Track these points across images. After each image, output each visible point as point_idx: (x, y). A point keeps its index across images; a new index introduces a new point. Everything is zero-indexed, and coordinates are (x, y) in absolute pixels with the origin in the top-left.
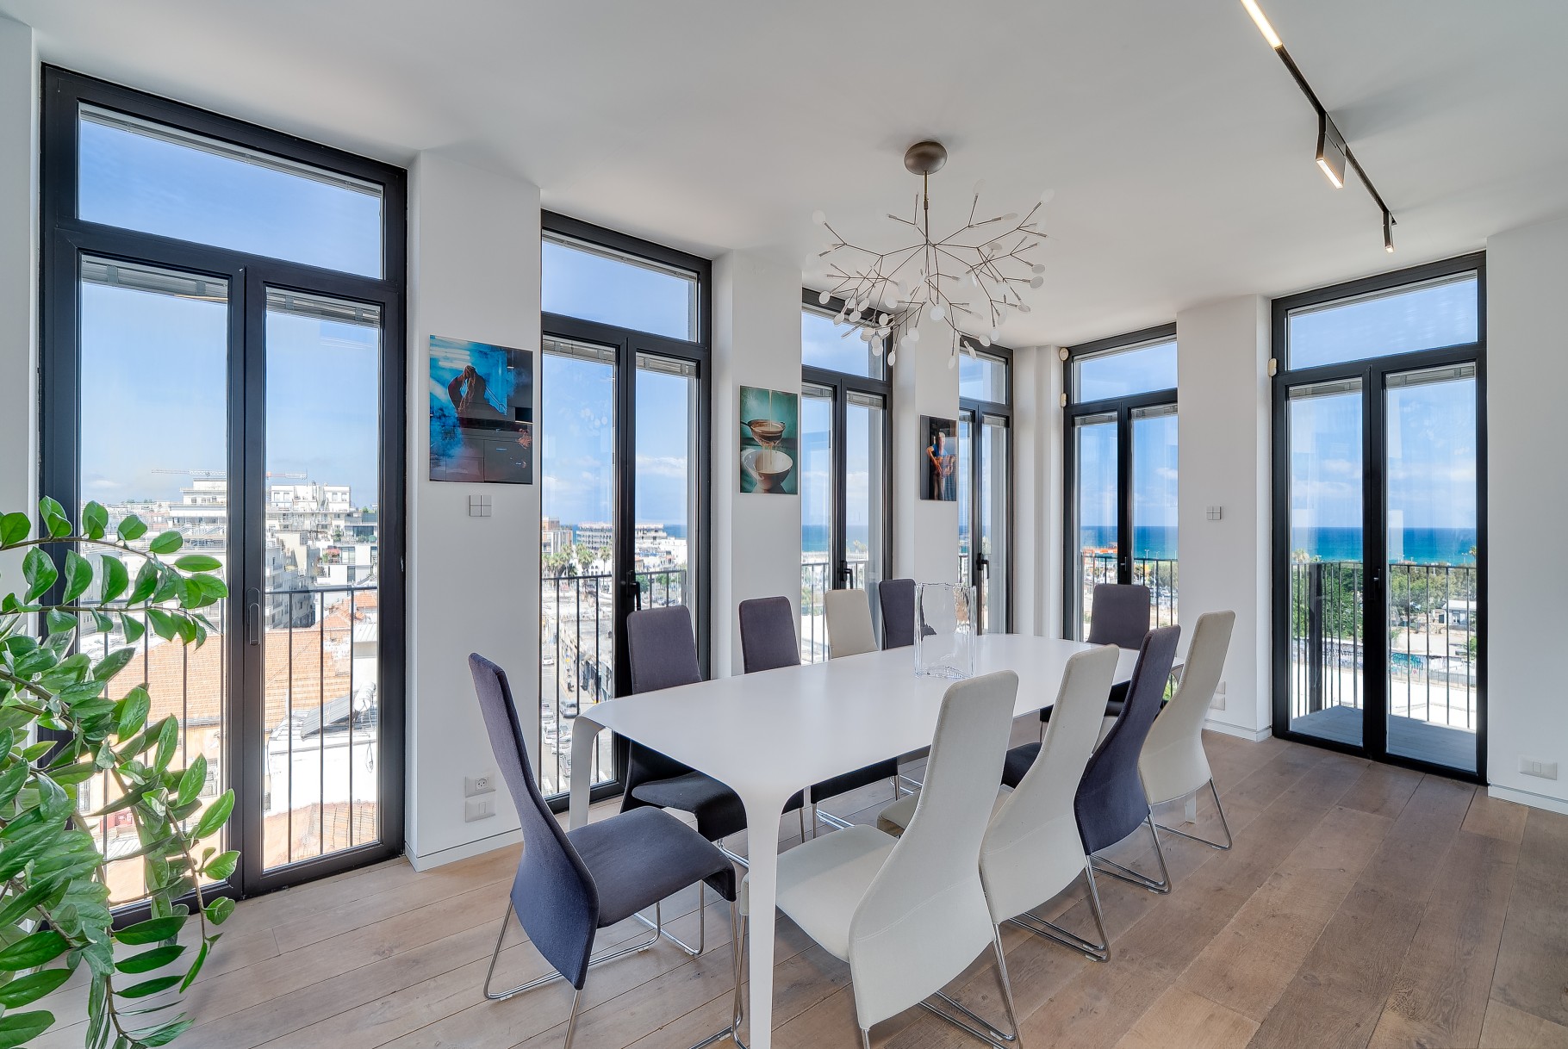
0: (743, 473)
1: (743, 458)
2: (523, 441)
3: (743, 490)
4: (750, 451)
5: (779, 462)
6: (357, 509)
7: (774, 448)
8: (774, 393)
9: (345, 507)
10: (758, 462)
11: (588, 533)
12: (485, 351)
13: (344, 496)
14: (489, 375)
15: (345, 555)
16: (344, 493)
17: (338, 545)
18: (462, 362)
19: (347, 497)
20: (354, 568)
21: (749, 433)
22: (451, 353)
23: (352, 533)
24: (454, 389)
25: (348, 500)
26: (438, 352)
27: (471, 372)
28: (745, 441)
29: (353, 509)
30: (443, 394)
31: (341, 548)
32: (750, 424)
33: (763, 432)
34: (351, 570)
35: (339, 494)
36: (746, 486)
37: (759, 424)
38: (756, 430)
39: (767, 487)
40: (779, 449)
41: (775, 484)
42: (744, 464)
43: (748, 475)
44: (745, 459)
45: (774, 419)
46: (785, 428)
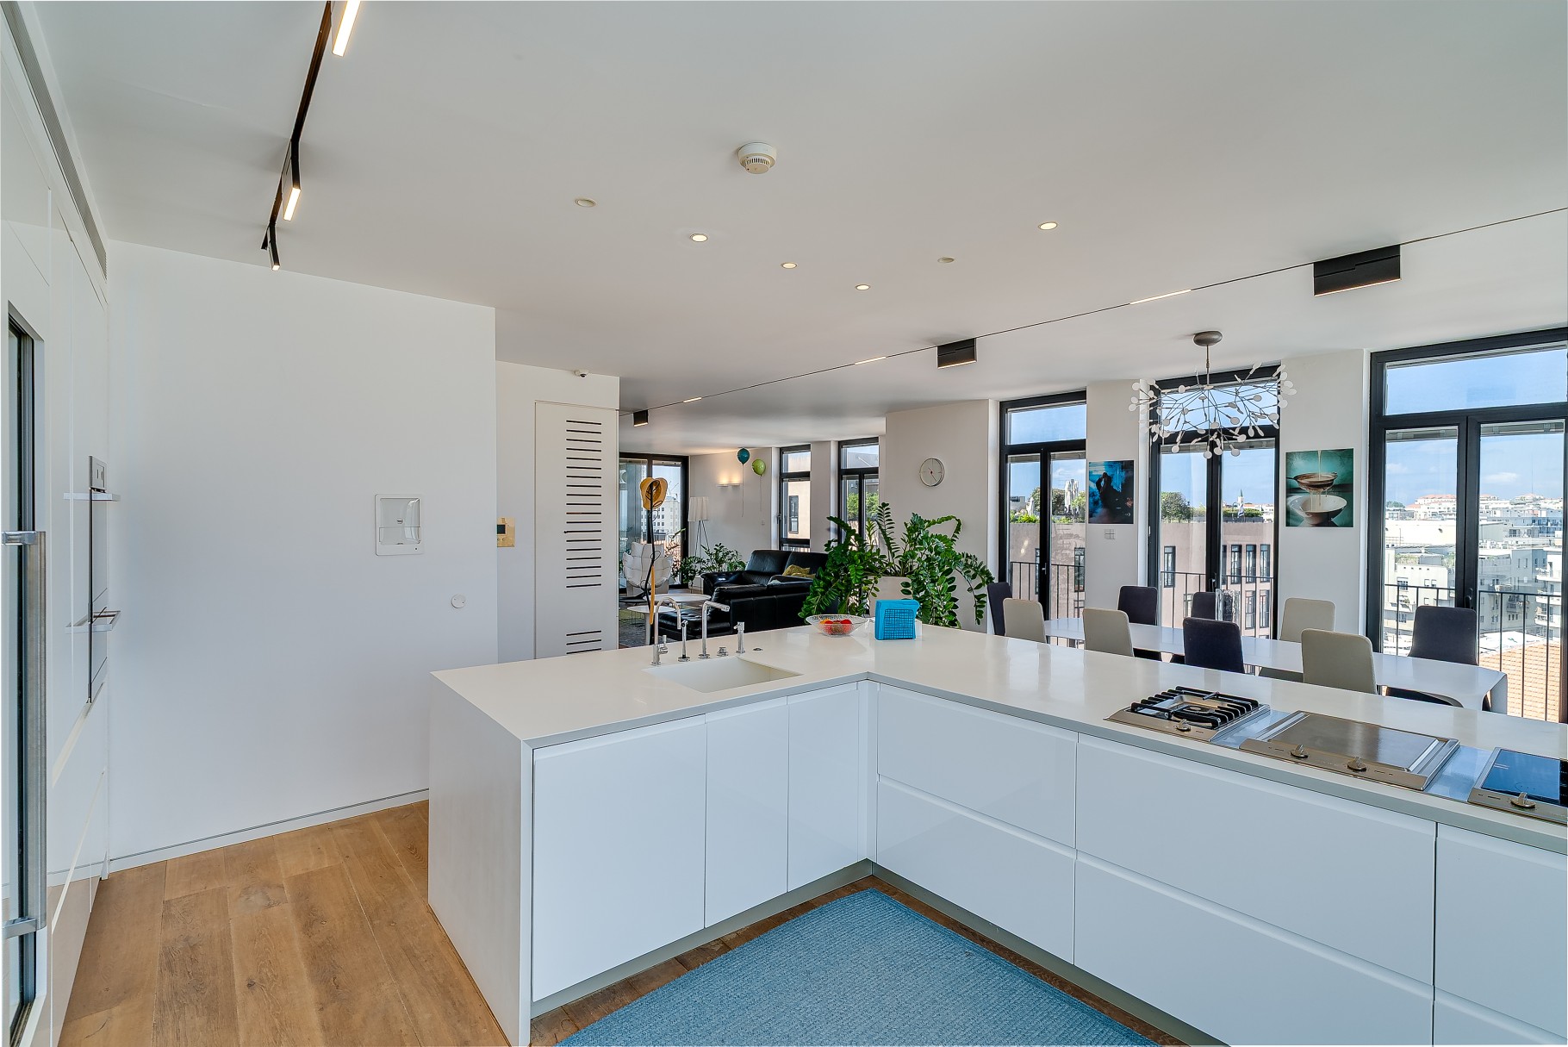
0: (1288, 512)
1: (1289, 503)
2: (1129, 504)
3: (1288, 524)
4: (1295, 497)
5: (1333, 502)
7: (1324, 493)
8: (1324, 452)
10: (1305, 505)
12: (1111, 465)
14: (1113, 475)
18: (1101, 471)
21: (1295, 484)
22: (1097, 468)
24: (1098, 484)
26: (1092, 469)
27: (1105, 474)
28: (1290, 491)
30: (1094, 486)
32: (1296, 478)
33: (1311, 482)
36: (1291, 521)
37: (1304, 476)
38: (1303, 481)
39: (1316, 523)
40: (1329, 493)
41: (1325, 520)
42: (1291, 507)
43: (1294, 514)
44: (1291, 503)
45: (1323, 472)
46: (1336, 476)
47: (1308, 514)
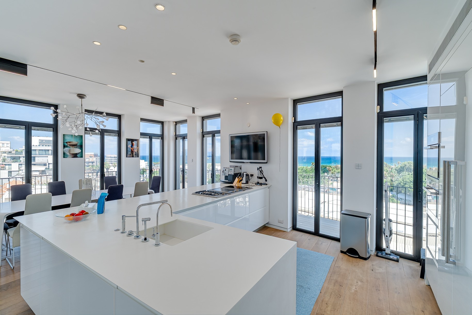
0: (64, 154)
1: (64, 150)
3: (64, 157)
4: (66, 149)
5: (77, 151)
6: (14, 150)
7: (75, 148)
8: (75, 135)
9: (8, 149)
10: (70, 151)
11: (109, 158)
13: (7, 145)
15: (7, 167)
16: (7, 144)
17: (4, 163)
19: (9, 145)
20: (11, 172)
21: (66, 144)
23: (10, 159)
25: (9, 146)
28: (64, 146)
29: (12, 150)
31: (6, 165)
32: (66, 143)
33: (71, 144)
34: (10, 172)
35: (5, 144)
36: (65, 156)
37: (70, 142)
38: (68, 144)
39: (73, 156)
40: (76, 148)
41: (75, 156)
42: (65, 151)
43: (66, 154)
44: (65, 150)
45: (74, 142)
46: (78, 143)
47: (70, 154)
